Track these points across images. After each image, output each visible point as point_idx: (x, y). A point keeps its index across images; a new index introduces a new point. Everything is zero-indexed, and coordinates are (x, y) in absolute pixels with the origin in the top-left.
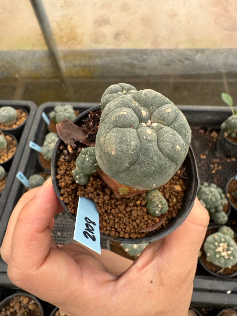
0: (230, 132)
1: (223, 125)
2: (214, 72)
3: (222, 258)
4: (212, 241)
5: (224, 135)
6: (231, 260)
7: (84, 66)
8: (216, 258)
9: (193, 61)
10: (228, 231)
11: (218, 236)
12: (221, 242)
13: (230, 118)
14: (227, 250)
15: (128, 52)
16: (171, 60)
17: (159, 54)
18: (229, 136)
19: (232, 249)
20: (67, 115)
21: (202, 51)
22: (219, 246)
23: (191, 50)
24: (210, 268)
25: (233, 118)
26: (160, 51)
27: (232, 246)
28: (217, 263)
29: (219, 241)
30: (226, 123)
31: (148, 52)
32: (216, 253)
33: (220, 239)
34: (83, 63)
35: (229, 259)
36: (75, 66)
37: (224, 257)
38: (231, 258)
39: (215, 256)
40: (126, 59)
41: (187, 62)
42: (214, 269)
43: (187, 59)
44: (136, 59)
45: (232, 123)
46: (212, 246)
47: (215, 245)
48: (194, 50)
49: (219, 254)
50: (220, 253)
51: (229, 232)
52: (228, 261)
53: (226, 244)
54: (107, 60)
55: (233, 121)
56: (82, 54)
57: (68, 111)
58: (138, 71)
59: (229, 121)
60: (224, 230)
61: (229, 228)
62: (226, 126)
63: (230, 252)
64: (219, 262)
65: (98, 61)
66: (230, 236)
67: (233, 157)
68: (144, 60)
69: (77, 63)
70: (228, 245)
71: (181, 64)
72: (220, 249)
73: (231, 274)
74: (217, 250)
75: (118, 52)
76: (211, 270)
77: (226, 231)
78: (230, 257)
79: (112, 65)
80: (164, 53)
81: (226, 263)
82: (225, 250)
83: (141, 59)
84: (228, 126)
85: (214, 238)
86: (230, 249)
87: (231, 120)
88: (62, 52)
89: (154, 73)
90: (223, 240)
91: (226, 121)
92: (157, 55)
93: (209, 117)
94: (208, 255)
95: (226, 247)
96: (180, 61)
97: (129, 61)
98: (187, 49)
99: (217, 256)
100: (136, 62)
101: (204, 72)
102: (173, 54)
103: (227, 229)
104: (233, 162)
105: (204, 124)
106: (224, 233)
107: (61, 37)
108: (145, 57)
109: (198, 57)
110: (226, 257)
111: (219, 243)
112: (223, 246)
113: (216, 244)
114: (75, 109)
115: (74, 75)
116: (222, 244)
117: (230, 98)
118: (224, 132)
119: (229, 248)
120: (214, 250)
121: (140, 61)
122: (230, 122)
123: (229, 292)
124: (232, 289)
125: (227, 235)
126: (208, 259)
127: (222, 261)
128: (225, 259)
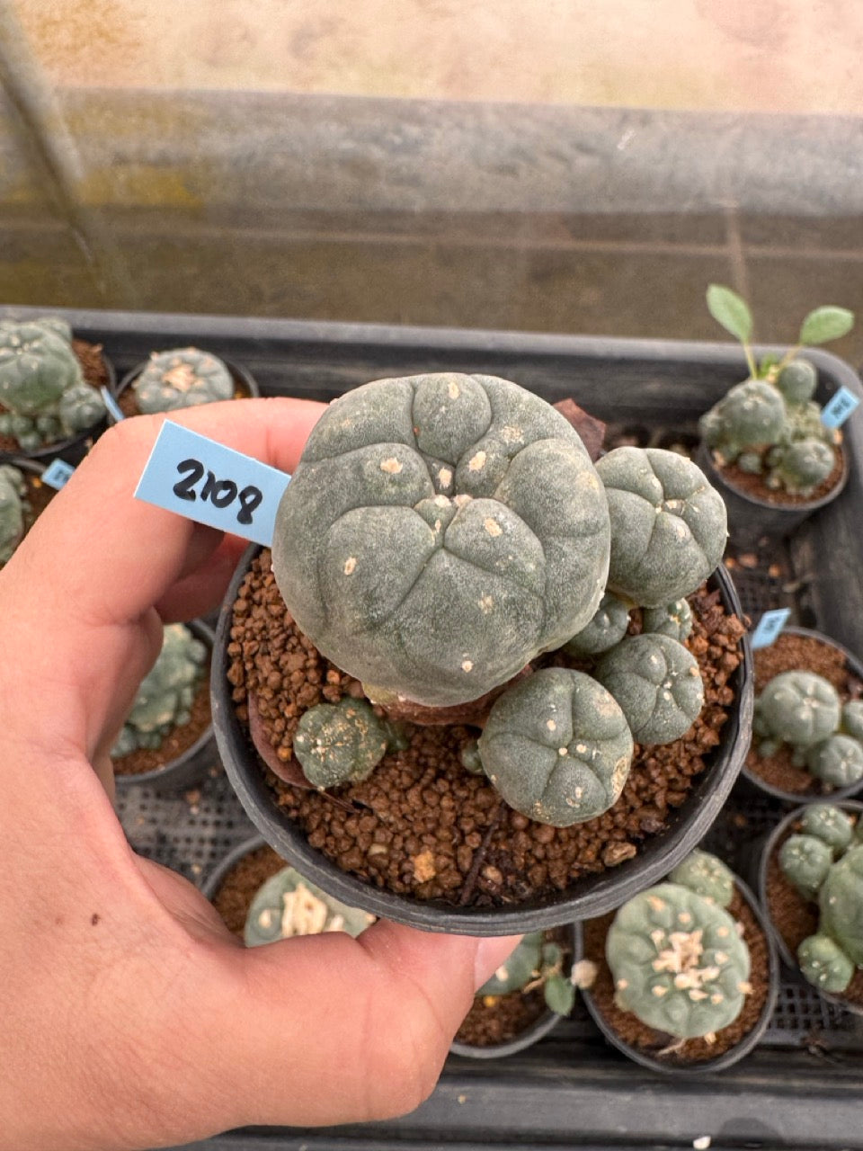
0: (734, 447)
1: (710, 420)
2: (688, 206)
3: (680, 1001)
4: (643, 923)
5: (714, 460)
6: (718, 1009)
7: (163, 162)
8: (654, 1001)
9: (607, 157)
10: (711, 872)
11: (666, 900)
12: (677, 927)
13: (738, 391)
14: (702, 964)
15: (344, 110)
16: (518, 152)
17: (470, 122)
18: (733, 464)
19: (720, 957)
20: (34, 363)
21: (645, 119)
22: (669, 947)
23: (598, 112)
24: (631, 1035)
25: (749, 392)
26: (476, 110)
27: (723, 947)
28: (655, 1020)
29: (669, 923)
30: (721, 412)
31: (424, 110)
32: (653, 978)
33: (675, 915)
34: (156, 147)
35: (705, 1002)
36: (121, 160)
37: (685, 992)
38: (718, 998)
39: (649, 988)
40: (334, 136)
41: (583, 161)
42: (645, 1040)
43: (583, 148)
44: (377, 140)
45: (744, 412)
46: (638, 947)
47: (650, 942)
48: (613, 111)
49: (666, 979)
50: (673, 975)
51: (712, 880)
52: (702, 1009)
53: (698, 935)
54: (258, 138)
55: (748, 405)
56: (150, 108)
57: (36, 345)
58: (388, 194)
59: (732, 402)
60: (692, 870)
61: (715, 862)
62: (721, 423)
63: (711, 973)
64: (667, 1016)
65: (219, 144)
66: (716, 900)
67: (745, 553)
68: (411, 147)
69: (131, 147)
70: (707, 942)
71: (559, 168)
72: (672, 960)
73: (716, 1058)
74: (659, 965)
75: (302, 109)
76: (635, 1045)
77: (705, 873)
78: (711, 993)
79: (279, 161)
80: (491, 119)
81: (692, 1021)
82: (694, 961)
83: (398, 140)
84: (728, 425)
85: (650, 911)
86: (713, 957)
87: (739, 400)
88: (58, 91)
89: (452, 204)
90: (686, 918)
91: (722, 404)
92: (460, 126)
93: (654, 387)
94: (622, 984)
95: (698, 949)
96: (556, 155)
97: (348, 145)
98: (584, 110)
99: (659, 991)
100: (377, 153)
101: (651, 208)
102: (529, 125)
103: (706, 866)
104: (748, 569)
105: (636, 413)
106: (692, 888)
107: (47, 24)
108: (413, 131)
109: (627, 142)
110: (696, 995)
111: (667, 932)
112: (684, 946)
113: (658, 936)
114: (81, 336)
115: (121, 196)
116: (678, 938)
117: (741, 306)
118: (711, 449)
119: (710, 951)
120: (648, 963)
121: (395, 150)
122: (735, 409)
123: (702, 1143)
124: (715, 1131)
125: (704, 894)
126: (620, 1002)
127: (680, 1012)
128: (690, 1001)
